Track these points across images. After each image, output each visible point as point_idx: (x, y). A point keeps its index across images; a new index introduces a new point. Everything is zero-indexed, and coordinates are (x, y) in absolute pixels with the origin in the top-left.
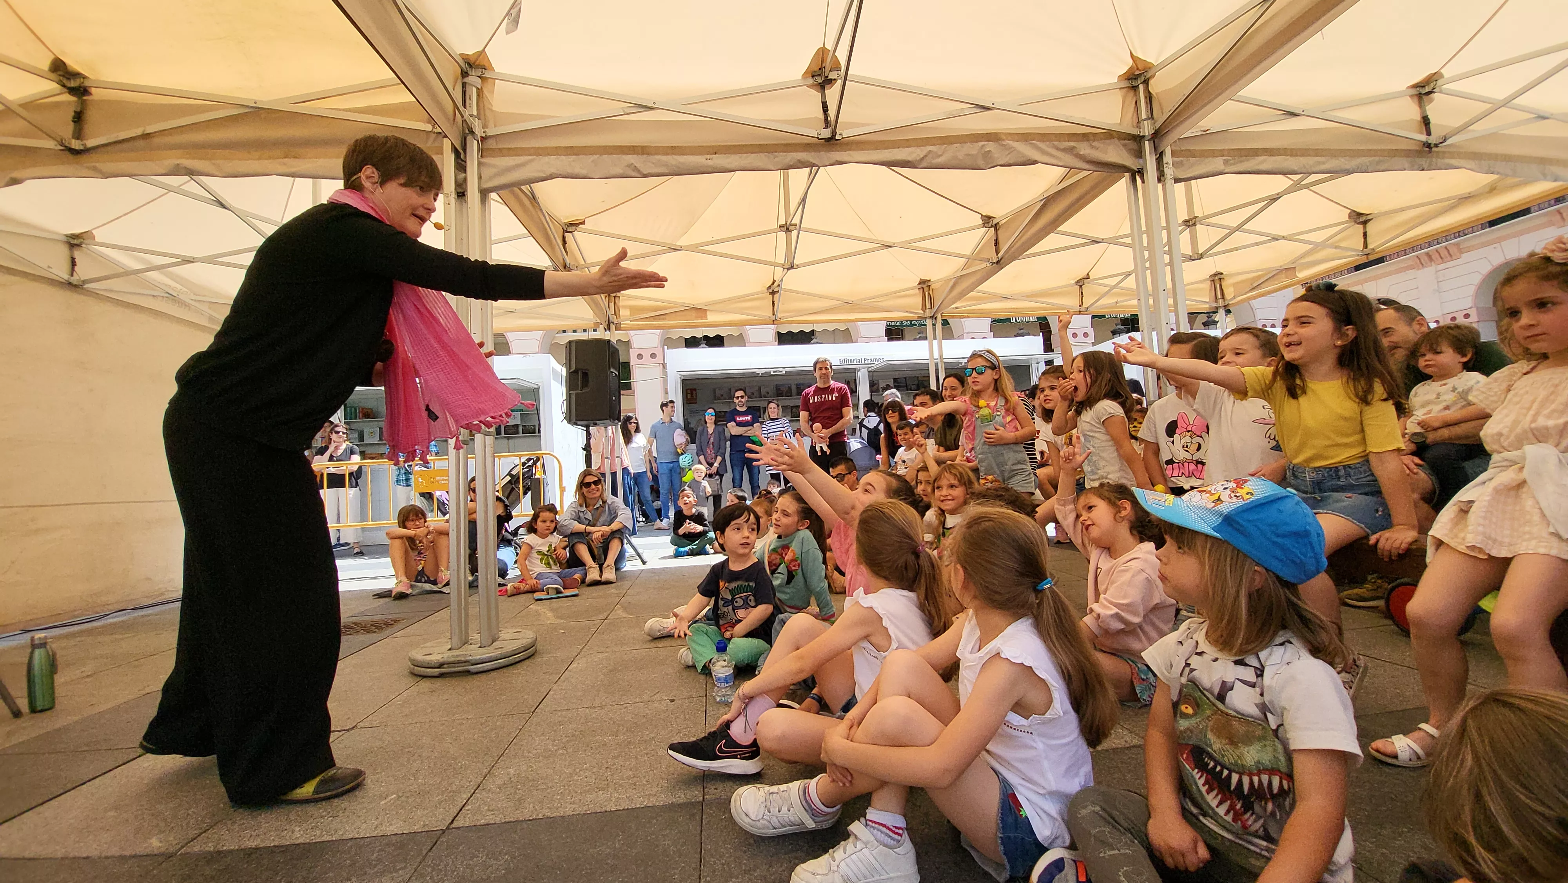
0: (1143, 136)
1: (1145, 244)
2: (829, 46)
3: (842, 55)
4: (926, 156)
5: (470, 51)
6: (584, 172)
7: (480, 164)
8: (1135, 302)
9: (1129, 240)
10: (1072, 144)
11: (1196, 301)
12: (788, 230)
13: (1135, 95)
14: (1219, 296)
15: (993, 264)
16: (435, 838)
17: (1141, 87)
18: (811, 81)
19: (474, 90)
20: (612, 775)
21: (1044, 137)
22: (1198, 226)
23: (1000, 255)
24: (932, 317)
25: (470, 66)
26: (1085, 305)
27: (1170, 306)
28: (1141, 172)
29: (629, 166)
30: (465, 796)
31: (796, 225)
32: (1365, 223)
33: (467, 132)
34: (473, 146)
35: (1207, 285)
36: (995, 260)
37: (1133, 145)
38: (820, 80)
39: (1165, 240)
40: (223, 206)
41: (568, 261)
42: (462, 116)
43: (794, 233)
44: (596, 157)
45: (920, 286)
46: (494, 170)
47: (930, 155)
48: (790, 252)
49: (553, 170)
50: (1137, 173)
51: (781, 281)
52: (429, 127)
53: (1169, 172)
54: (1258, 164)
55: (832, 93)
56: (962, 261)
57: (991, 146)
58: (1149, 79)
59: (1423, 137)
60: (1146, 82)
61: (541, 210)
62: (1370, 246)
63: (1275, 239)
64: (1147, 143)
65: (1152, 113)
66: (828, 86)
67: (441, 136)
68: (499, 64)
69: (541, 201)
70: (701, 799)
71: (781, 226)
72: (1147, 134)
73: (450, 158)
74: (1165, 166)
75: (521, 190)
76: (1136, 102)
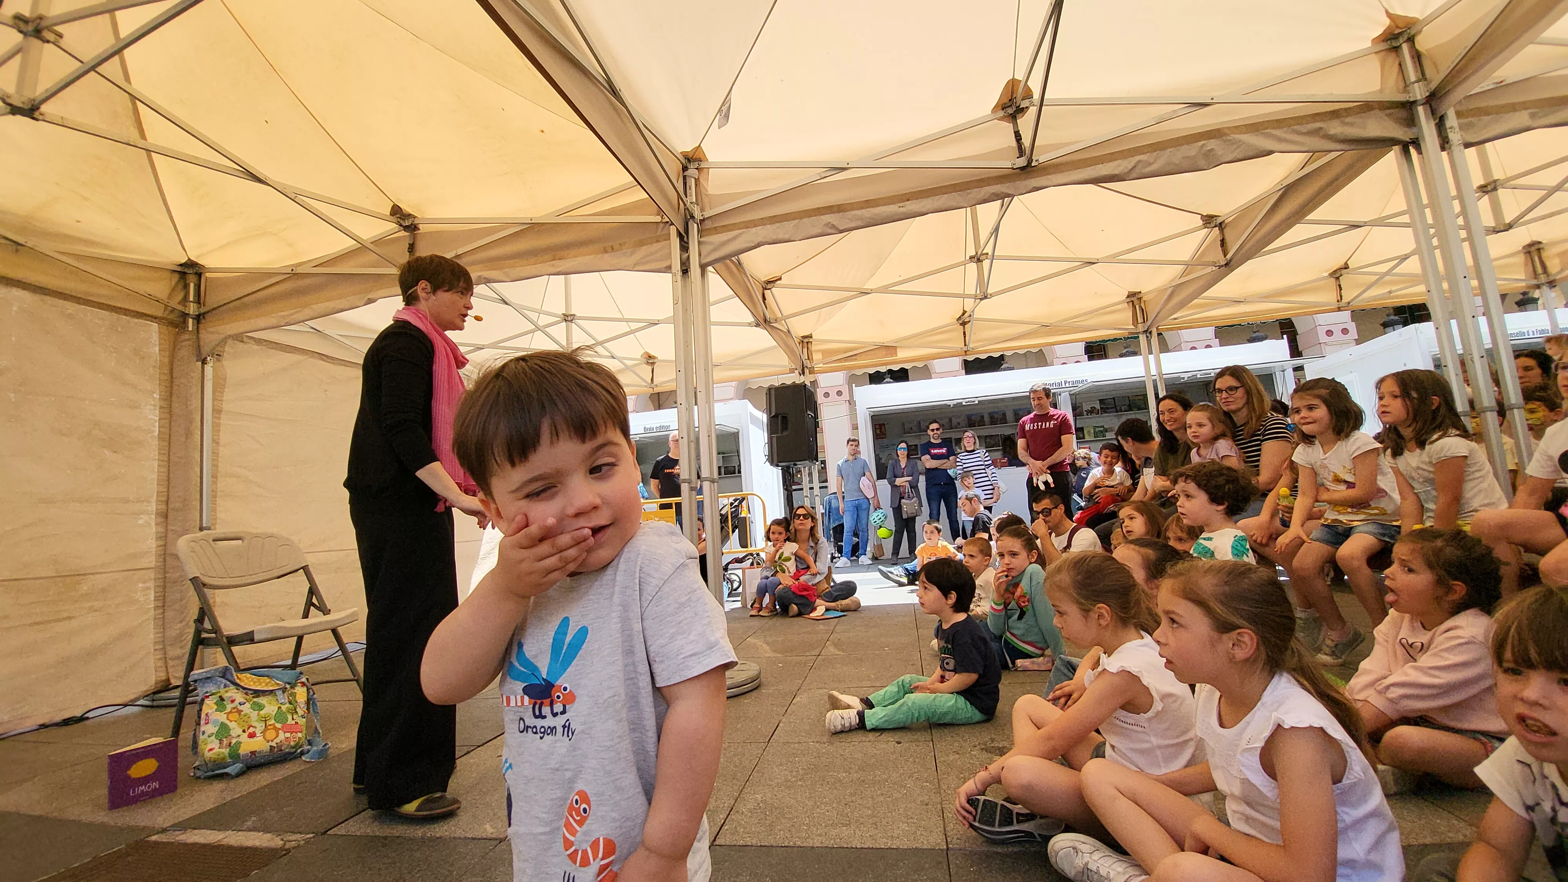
0: (1414, 102)
1: (1430, 220)
2: (1020, 76)
3: (1035, 85)
4: (1135, 167)
5: (688, 148)
6: (787, 237)
7: (699, 242)
9: (1403, 219)
10: (1318, 125)
11: (1505, 279)
12: (979, 261)
13: (1398, 56)
14: (1539, 270)
15: (1220, 267)
17: (1405, 47)
18: (1001, 114)
19: (693, 180)
20: (852, 812)
21: (1280, 123)
22: (1501, 192)
23: (1229, 256)
24: (1145, 332)
25: (689, 161)
26: (1345, 300)
28: (1416, 143)
29: (827, 225)
31: (987, 254)
33: (689, 217)
34: (694, 228)
35: (1521, 259)
36: (1223, 263)
37: (1402, 113)
38: (1010, 111)
39: (1458, 209)
40: (506, 303)
41: (768, 316)
42: (685, 205)
43: (986, 263)
44: (796, 221)
45: (1129, 300)
46: (712, 247)
47: (1140, 166)
48: (982, 282)
49: (760, 239)
50: (1410, 145)
51: (973, 311)
52: (658, 219)
53: (1455, 137)
55: (1026, 123)
57: (1212, 144)
58: (1413, 36)
60: (1411, 40)
61: (745, 274)
64: (1420, 109)
65: (1423, 74)
66: (1020, 115)
67: (668, 225)
68: (712, 154)
69: (745, 265)
70: (945, 847)
71: (971, 258)
72: (1419, 98)
73: (675, 242)
74: (1449, 131)
75: (732, 262)
76: (1400, 65)
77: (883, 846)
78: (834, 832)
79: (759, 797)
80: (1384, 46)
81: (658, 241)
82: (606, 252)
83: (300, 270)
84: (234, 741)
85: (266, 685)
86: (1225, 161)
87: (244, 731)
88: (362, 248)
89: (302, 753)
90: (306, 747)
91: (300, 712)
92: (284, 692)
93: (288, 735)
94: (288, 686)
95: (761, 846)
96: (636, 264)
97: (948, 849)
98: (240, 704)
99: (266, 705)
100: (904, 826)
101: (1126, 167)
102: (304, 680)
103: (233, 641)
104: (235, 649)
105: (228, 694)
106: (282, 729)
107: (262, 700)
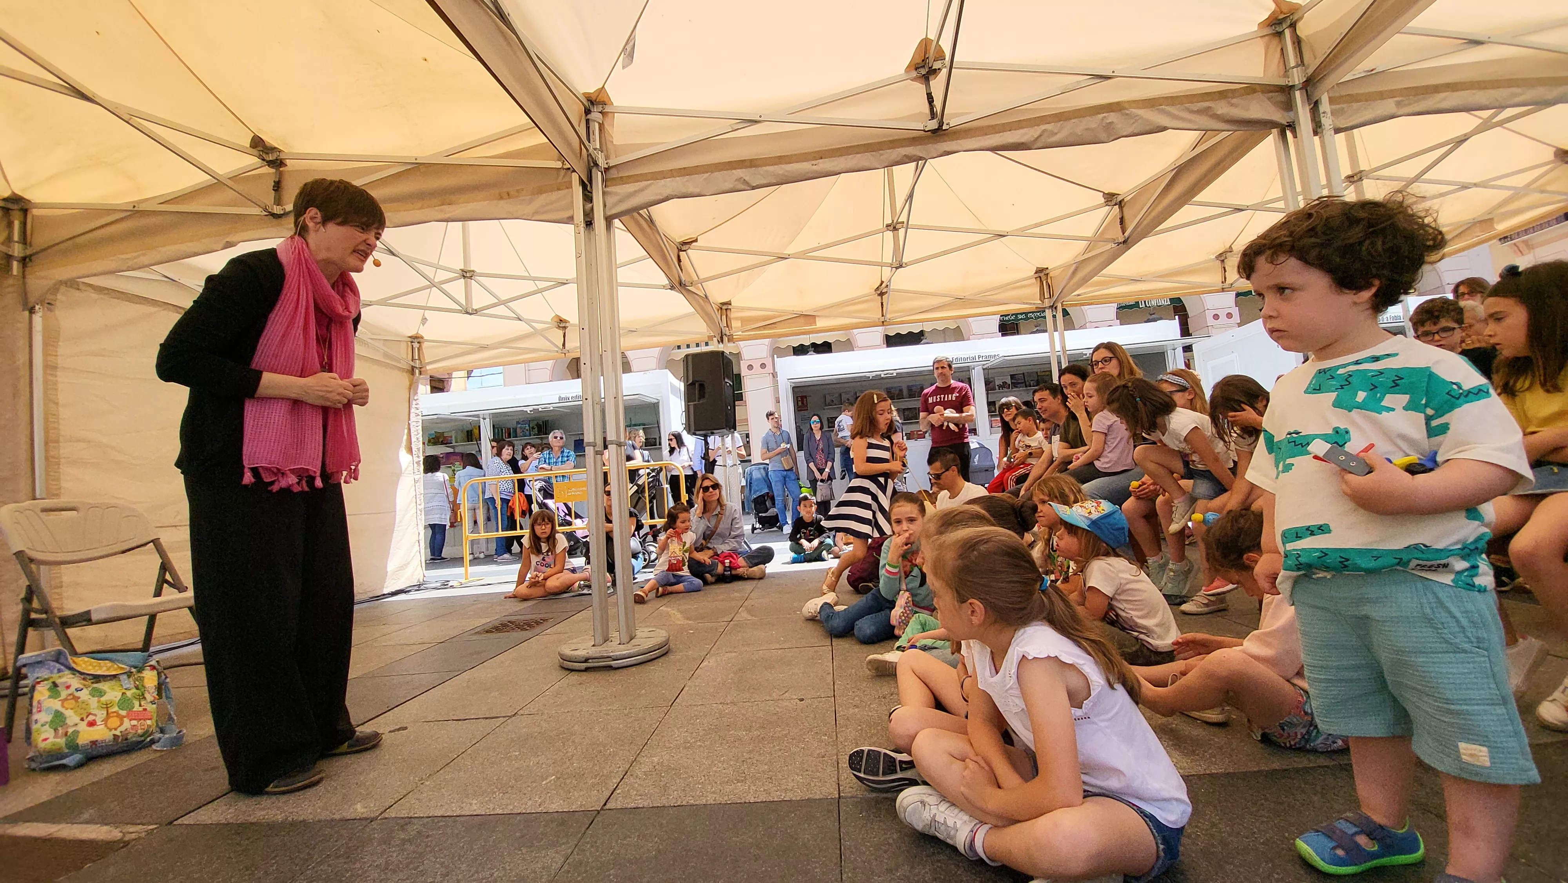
0: (1293, 86)
2: (932, 36)
3: (946, 44)
4: (1040, 136)
5: (591, 89)
6: (697, 191)
7: (604, 193)
10: (1207, 104)
12: (895, 229)
13: (1280, 41)
15: (1119, 244)
16: (592, 817)
17: (1287, 33)
18: (914, 74)
19: (597, 125)
20: (749, 768)
21: (1173, 100)
22: (1365, 181)
23: (1127, 234)
24: (1051, 307)
25: (592, 103)
26: (1228, 281)
28: (1292, 126)
29: (739, 180)
30: (615, 781)
31: (903, 223)
33: (592, 164)
34: (598, 177)
36: (1121, 240)
37: (1280, 97)
38: (923, 71)
41: (683, 279)
42: (587, 150)
43: (901, 232)
44: (706, 175)
45: (1037, 275)
46: (617, 198)
47: (1046, 134)
48: (898, 251)
49: (670, 192)
50: (1287, 128)
51: (890, 281)
52: (559, 165)
53: (1327, 122)
54: (1439, 102)
55: (937, 84)
56: (1085, 243)
57: (1112, 117)
58: (1295, 22)
60: (1293, 26)
61: (658, 231)
63: (1465, 187)
64: (1298, 94)
65: (1302, 61)
66: (933, 76)
67: (570, 172)
68: (618, 98)
69: (658, 223)
70: (837, 796)
71: (888, 226)
72: (1297, 82)
73: (578, 190)
74: (1322, 115)
75: (639, 214)
76: (1282, 49)
77: (776, 799)
78: (728, 788)
79: (656, 759)
80: (1269, 31)
81: (559, 189)
82: (501, 198)
83: (142, 207)
84: (70, 730)
85: (108, 669)
86: (1124, 134)
87: (82, 720)
88: (218, 184)
89: (153, 742)
90: (158, 735)
91: (149, 698)
92: (129, 677)
93: (134, 722)
94: (133, 670)
95: (653, 807)
96: (536, 213)
97: (839, 797)
98: (77, 690)
99: (108, 690)
100: (799, 778)
101: (1032, 136)
102: (153, 663)
103: (67, 622)
104: (71, 632)
105: (63, 680)
106: (127, 716)
107: (104, 686)
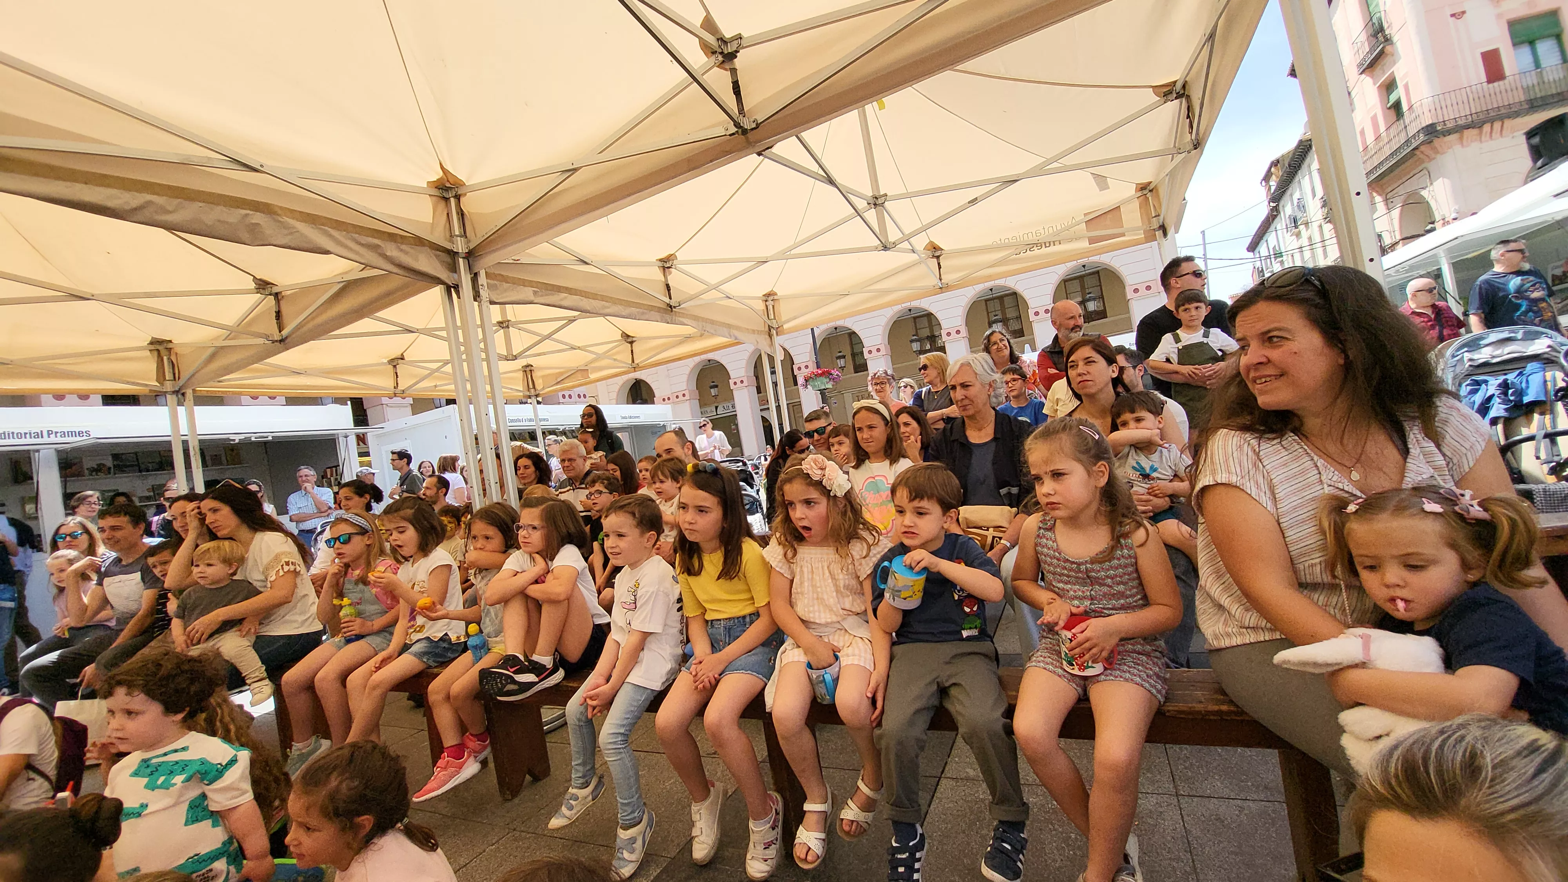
0: (457, 253)
1: (461, 340)
8: (452, 387)
9: (444, 334)
10: (376, 241)
11: (511, 389)
13: (447, 207)
14: (531, 386)
15: (274, 342)
17: (453, 202)
21: (339, 225)
22: (511, 328)
23: (285, 333)
24: (176, 392)
26: (400, 388)
27: (488, 393)
28: (457, 287)
32: (631, 343)
35: (520, 375)
36: (277, 337)
37: (448, 259)
39: (481, 336)
45: (152, 347)
47: (151, 208)
50: (452, 289)
53: (484, 293)
56: (227, 333)
57: (258, 217)
58: (460, 196)
59: (667, 300)
60: (458, 197)
62: (636, 362)
63: (573, 348)
64: (461, 260)
65: (465, 232)
72: (460, 251)
74: (480, 287)
76: (448, 215)
80: (437, 192)
